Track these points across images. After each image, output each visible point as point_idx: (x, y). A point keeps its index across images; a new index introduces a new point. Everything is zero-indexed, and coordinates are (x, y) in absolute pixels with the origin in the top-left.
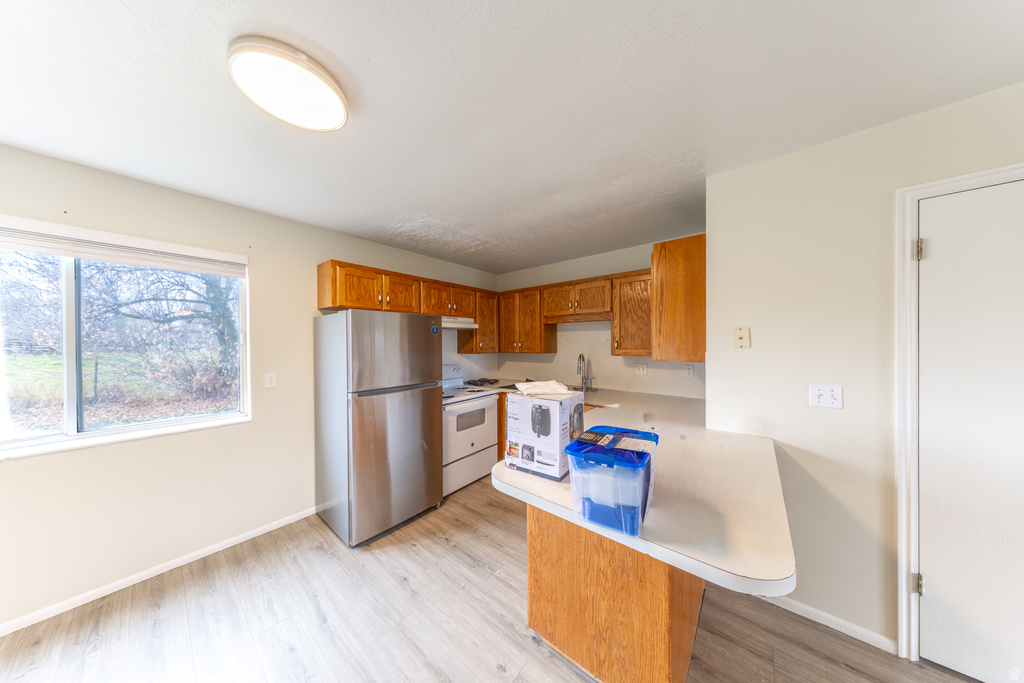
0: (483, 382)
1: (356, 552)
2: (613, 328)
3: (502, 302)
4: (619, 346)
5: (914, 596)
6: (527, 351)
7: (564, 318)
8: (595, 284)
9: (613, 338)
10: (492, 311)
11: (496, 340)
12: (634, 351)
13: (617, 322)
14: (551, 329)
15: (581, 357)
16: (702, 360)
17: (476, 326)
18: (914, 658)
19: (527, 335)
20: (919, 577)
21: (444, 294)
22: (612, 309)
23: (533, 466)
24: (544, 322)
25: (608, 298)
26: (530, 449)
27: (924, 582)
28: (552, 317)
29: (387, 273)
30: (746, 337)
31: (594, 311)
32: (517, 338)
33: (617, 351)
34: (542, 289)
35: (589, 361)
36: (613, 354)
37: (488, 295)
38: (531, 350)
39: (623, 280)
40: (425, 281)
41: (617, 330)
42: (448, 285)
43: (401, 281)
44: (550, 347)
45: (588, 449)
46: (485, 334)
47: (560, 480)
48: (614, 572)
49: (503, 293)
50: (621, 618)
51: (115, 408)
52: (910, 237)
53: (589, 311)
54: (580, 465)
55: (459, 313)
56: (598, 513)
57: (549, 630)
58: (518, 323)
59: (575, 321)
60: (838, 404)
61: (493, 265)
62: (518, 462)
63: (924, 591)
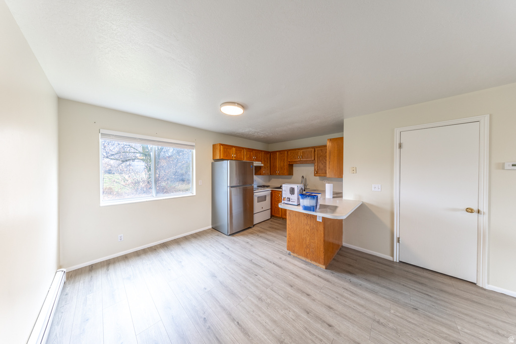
0: (264, 186)
1: (229, 236)
2: (315, 166)
3: (271, 156)
4: (317, 173)
5: (398, 244)
6: (281, 175)
7: (296, 162)
8: (308, 150)
9: (315, 170)
10: (268, 159)
11: (269, 170)
12: (323, 175)
13: (316, 164)
14: (291, 166)
15: (303, 177)
16: (342, 177)
17: (263, 165)
18: (398, 261)
19: (281, 168)
20: (399, 238)
21: (252, 153)
22: (314, 159)
23: (290, 203)
24: (288, 163)
25: (313, 155)
26: (289, 198)
27: (400, 239)
28: (292, 162)
29: (235, 147)
30: (355, 170)
31: (308, 160)
32: (278, 170)
33: (316, 175)
34: (288, 151)
35: (306, 179)
36: (315, 175)
37: (267, 153)
38: (283, 174)
39: (319, 149)
40: (246, 149)
41: (316, 167)
42: (253, 150)
43: (239, 149)
44: (291, 173)
45: (303, 195)
46: (265, 168)
47: (297, 205)
48: (311, 230)
49: (272, 152)
50: (312, 241)
51: (110, 196)
52: (398, 142)
53: (306, 160)
54: (302, 198)
55: (257, 160)
56: (306, 208)
57: (293, 249)
58: (278, 164)
59: (301, 163)
60: (380, 190)
61: (267, 141)
62: (286, 202)
63: (400, 242)
